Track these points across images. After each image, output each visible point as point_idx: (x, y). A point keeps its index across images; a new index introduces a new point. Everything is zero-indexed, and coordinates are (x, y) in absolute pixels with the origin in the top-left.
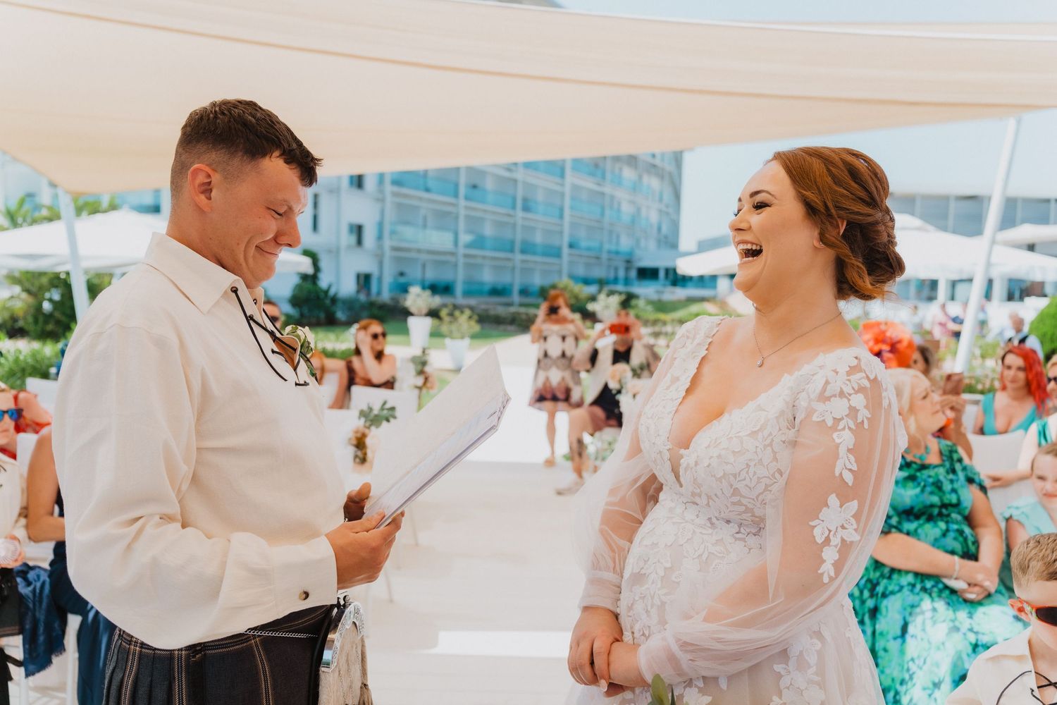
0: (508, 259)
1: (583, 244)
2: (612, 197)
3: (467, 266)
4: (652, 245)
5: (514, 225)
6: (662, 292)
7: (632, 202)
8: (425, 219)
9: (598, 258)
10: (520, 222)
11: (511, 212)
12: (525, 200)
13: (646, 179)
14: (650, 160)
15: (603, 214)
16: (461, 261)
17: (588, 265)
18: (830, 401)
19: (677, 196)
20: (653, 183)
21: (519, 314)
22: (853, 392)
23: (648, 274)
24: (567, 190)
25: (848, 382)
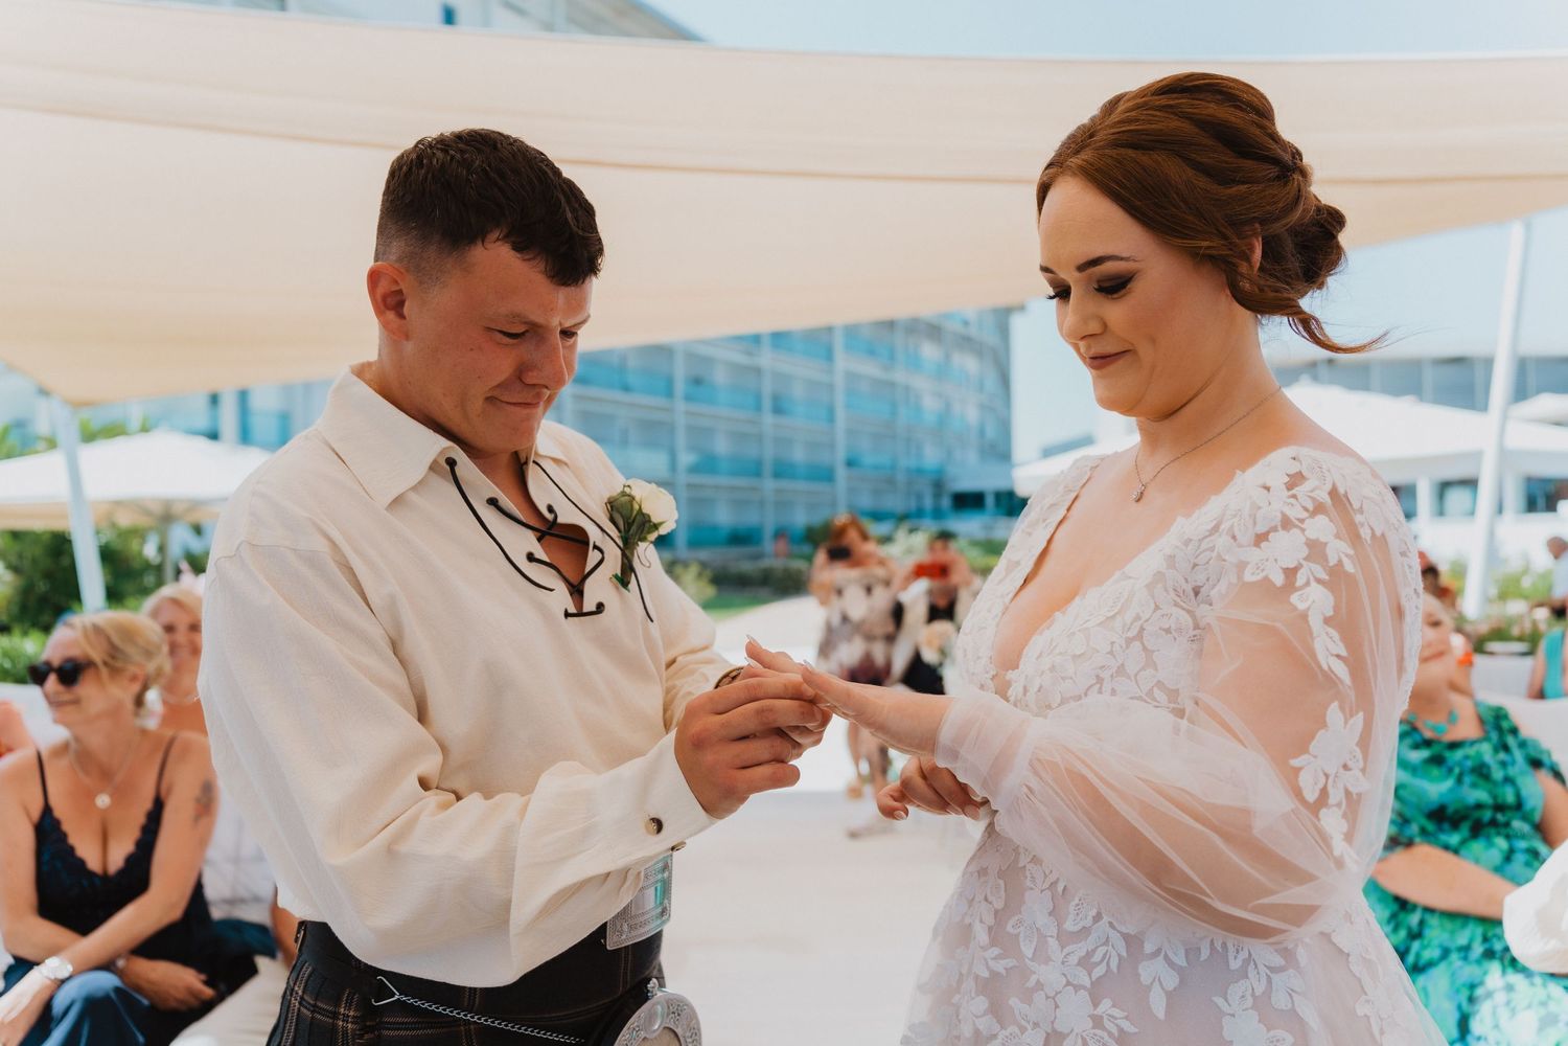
0: (754, 489)
1: (869, 459)
2: (907, 388)
3: (692, 501)
4: (972, 457)
5: (760, 438)
6: (992, 528)
7: (936, 394)
8: (625, 432)
9: (890, 481)
10: (769, 431)
11: (755, 417)
12: (776, 397)
13: (956, 358)
14: (961, 330)
15: (894, 414)
16: (683, 494)
17: (876, 492)
18: (1267, 540)
20: (969, 364)
21: (773, 568)
22: (1305, 514)
23: (968, 502)
24: (839, 380)
25: (1292, 500)
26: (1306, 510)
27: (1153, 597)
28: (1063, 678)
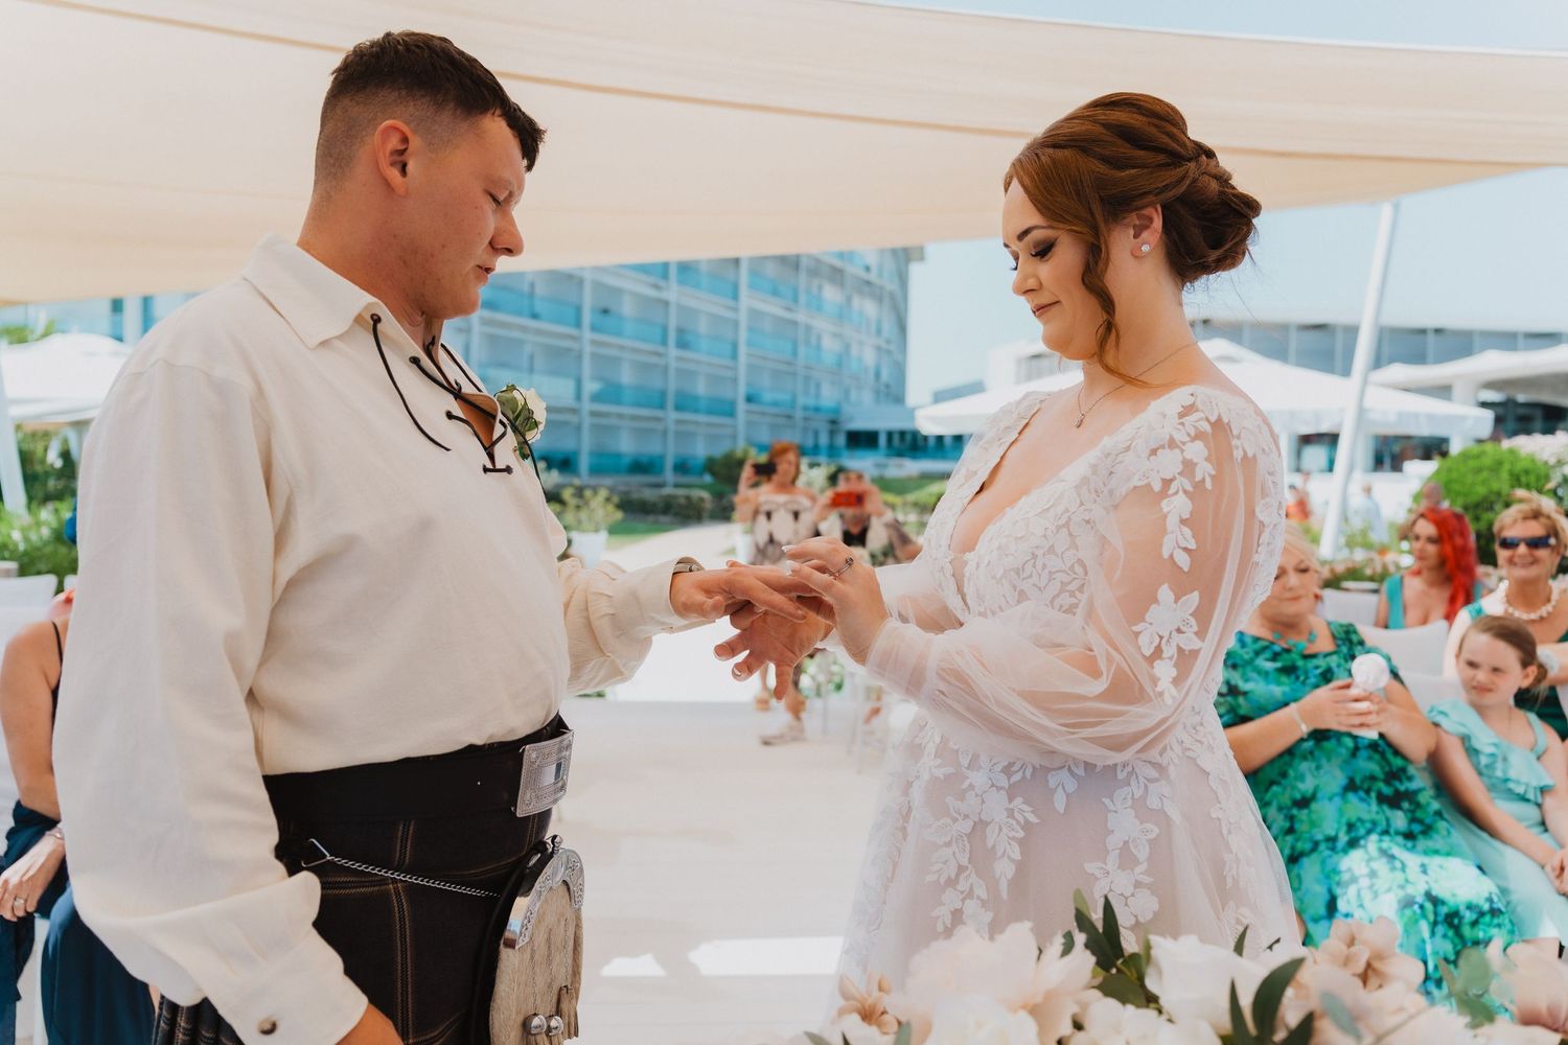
0: (658, 419)
1: (767, 396)
2: (808, 328)
3: (596, 428)
4: (867, 397)
5: (666, 369)
6: (884, 466)
7: (835, 335)
8: (532, 358)
9: (789, 417)
10: (673, 364)
11: (661, 349)
12: (681, 331)
13: (856, 301)
14: (863, 274)
15: (795, 354)
16: (587, 421)
17: (774, 427)
18: (1156, 454)
19: (902, 327)
20: (869, 308)
21: (674, 497)
22: (1187, 439)
23: (862, 440)
24: (743, 317)
25: (1179, 426)
26: (1189, 435)
27: (1079, 496)
28: (1007, 555)
